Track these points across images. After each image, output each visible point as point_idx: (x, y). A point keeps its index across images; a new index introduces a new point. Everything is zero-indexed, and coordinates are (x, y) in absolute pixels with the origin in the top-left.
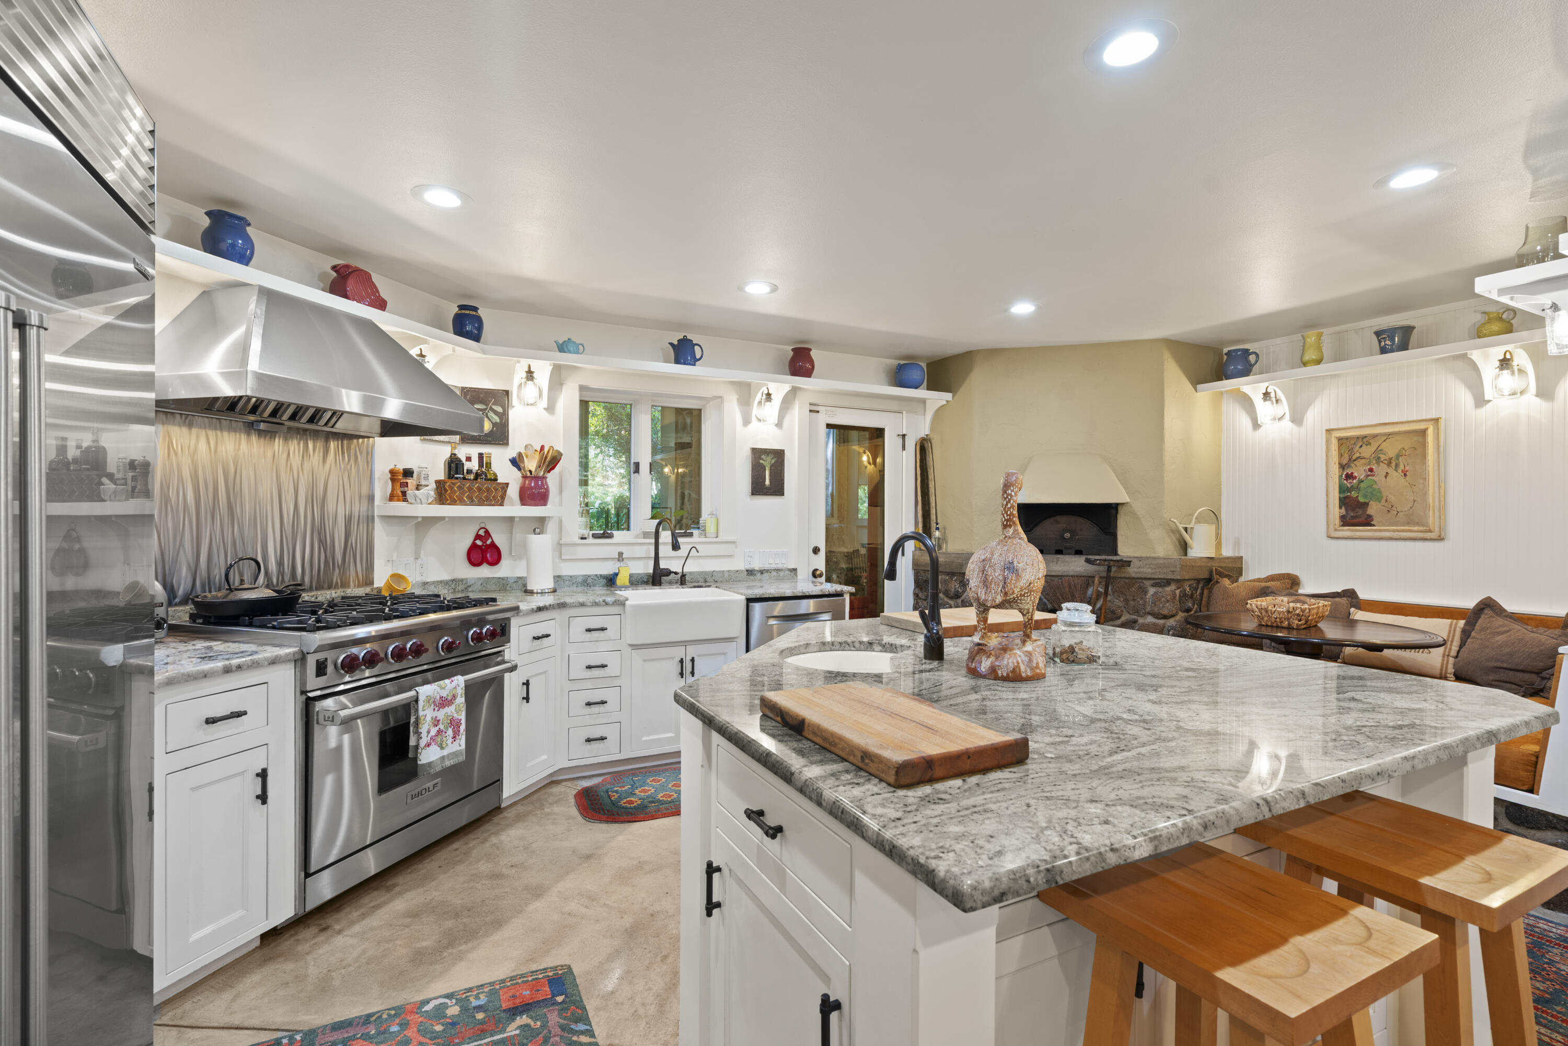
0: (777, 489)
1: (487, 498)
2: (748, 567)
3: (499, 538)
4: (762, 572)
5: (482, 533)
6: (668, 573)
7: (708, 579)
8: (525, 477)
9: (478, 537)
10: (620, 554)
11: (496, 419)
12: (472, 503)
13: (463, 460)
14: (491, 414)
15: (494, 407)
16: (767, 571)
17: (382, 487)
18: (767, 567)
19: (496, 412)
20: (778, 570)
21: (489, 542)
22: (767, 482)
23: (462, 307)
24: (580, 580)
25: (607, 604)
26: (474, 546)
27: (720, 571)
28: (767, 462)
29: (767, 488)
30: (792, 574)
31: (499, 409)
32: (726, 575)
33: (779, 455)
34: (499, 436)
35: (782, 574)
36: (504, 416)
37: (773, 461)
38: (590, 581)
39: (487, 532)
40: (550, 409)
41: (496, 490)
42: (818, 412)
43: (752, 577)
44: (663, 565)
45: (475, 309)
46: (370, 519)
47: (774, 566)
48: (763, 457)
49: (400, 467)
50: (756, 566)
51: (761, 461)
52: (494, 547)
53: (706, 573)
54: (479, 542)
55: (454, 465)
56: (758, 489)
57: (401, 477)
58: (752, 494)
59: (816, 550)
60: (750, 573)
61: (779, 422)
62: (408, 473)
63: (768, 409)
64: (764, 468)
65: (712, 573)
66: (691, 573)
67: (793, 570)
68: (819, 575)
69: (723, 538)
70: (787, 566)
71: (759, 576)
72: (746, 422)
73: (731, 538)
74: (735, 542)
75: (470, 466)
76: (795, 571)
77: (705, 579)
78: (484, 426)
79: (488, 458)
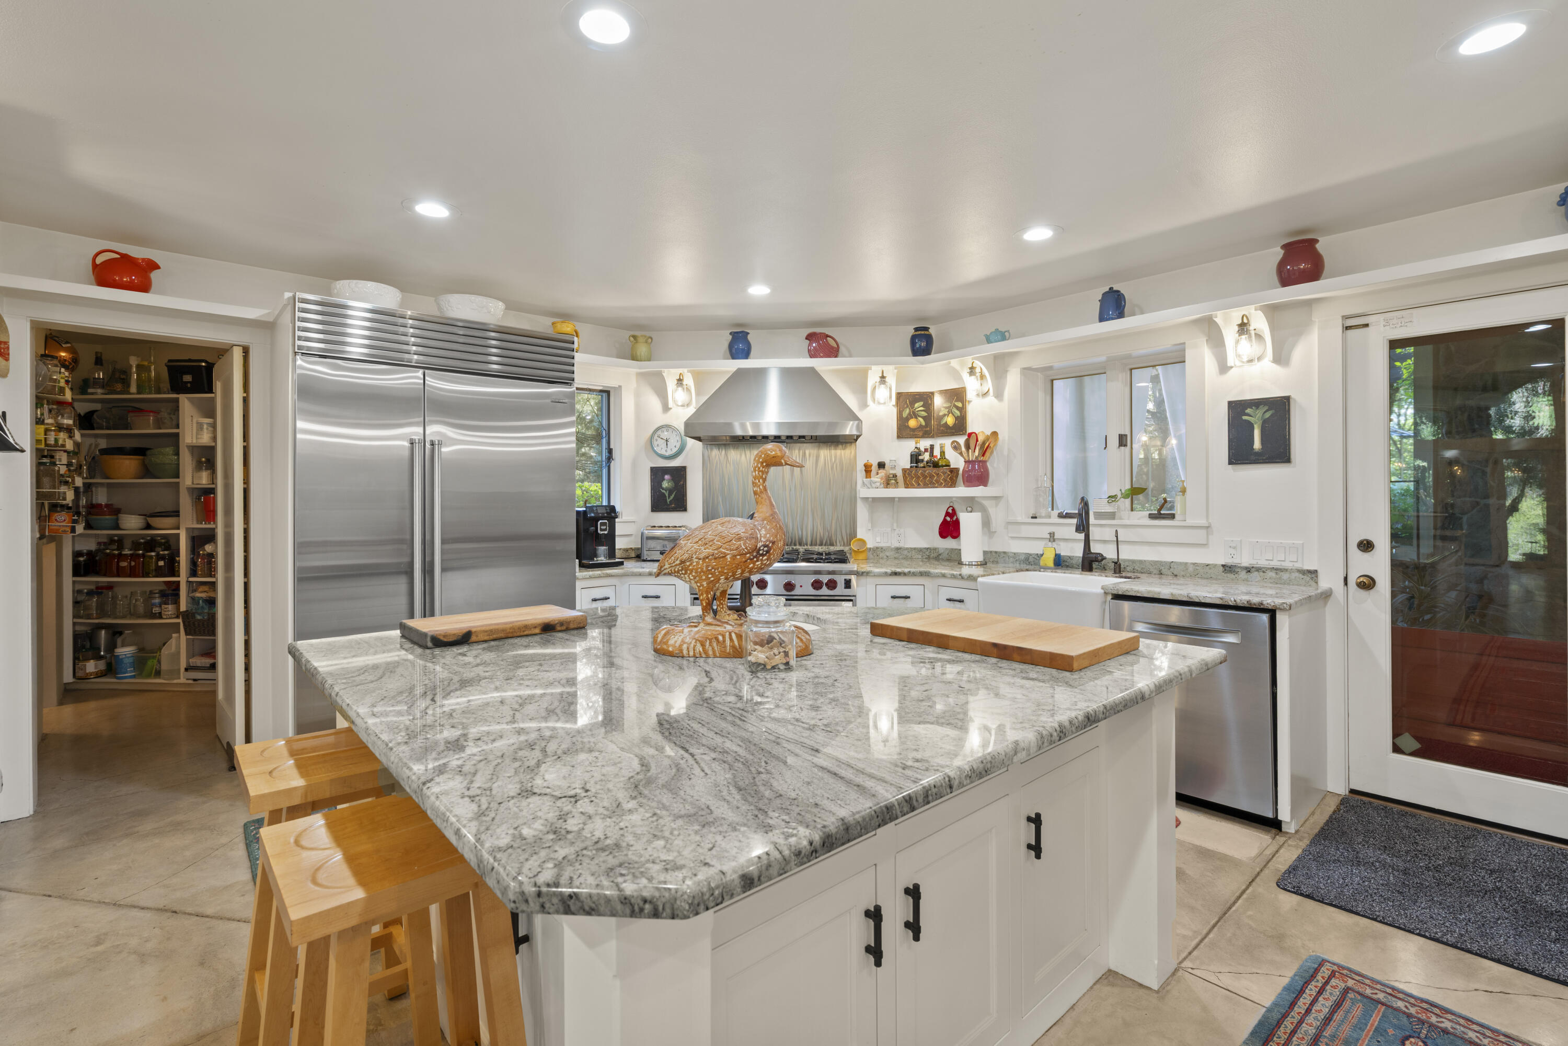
0: (1277, 454)
1: (931, 483)
2: (1229, 561)
3: (958, 515)
4: (1248, 570)
5: (950, 511)
6: (1099, 558)
7: (1164, 571)
8: (965, 462)
9: (947, 514)
10: (1052, 535)
11: (958, 413)
12: (919, 486)
13: (922, 451)
14: (955, 410)
15: (956, 404)
16: (1258, 569)
17: (860, 476)
18: (1262, 563)
19: (957, 408)
20: (1277, 570)
21: (955, 518)
22: (1257, 445)
23: (916, 329)
24: (1022, 557)
25: (963, 578)
26: (944, 522)
27: (1181, 563)
28: (1256, 418)
29: (1257, 454)
30: (1307, 578)
31: (960, 405)
32: (1191, 569)
33: (1282, 406)
34: (957, 428)
35: (1285, 576)
36: (963, 410)
37: (1268, 415)
38: (1031, 559)
39: (953, 510)
40: (999, 395)
41: (938, 474)
42: (1367, 325)
43: (1231, 576)
44: (1095, 548)
45: (926, 329)
46: (853, 501)
47: (1275, 564)
48: (1248, 411)
49: (874, 462)
50: (1245, 560)
51: (1245, 418)
52: (956, 523)
53: (1160, 563)
54: (948, 519)
55: (915, 458)
56: (1240, 454)
57: (874, 468)
58: (1231, 463)
59: (1366, 546)
60: (1228, 569)
61: (1280, 358)
62: (881, 465)
63: (1246, 347)
64: (1250, 426)
65: (1170, 565)
66: (1141, 562)
67: (1310, 572)
68: (1367, 584)
69: (1189, 522)
70: (1298, 565)
71: (1243, 574)
72: (1224, 368)
73: (1203, 522)
74: (1208, 527)
75: (926, 457)
76: (1313, 573)
77: (1161, 570)
78: (950, 420)
79: (942, 447)
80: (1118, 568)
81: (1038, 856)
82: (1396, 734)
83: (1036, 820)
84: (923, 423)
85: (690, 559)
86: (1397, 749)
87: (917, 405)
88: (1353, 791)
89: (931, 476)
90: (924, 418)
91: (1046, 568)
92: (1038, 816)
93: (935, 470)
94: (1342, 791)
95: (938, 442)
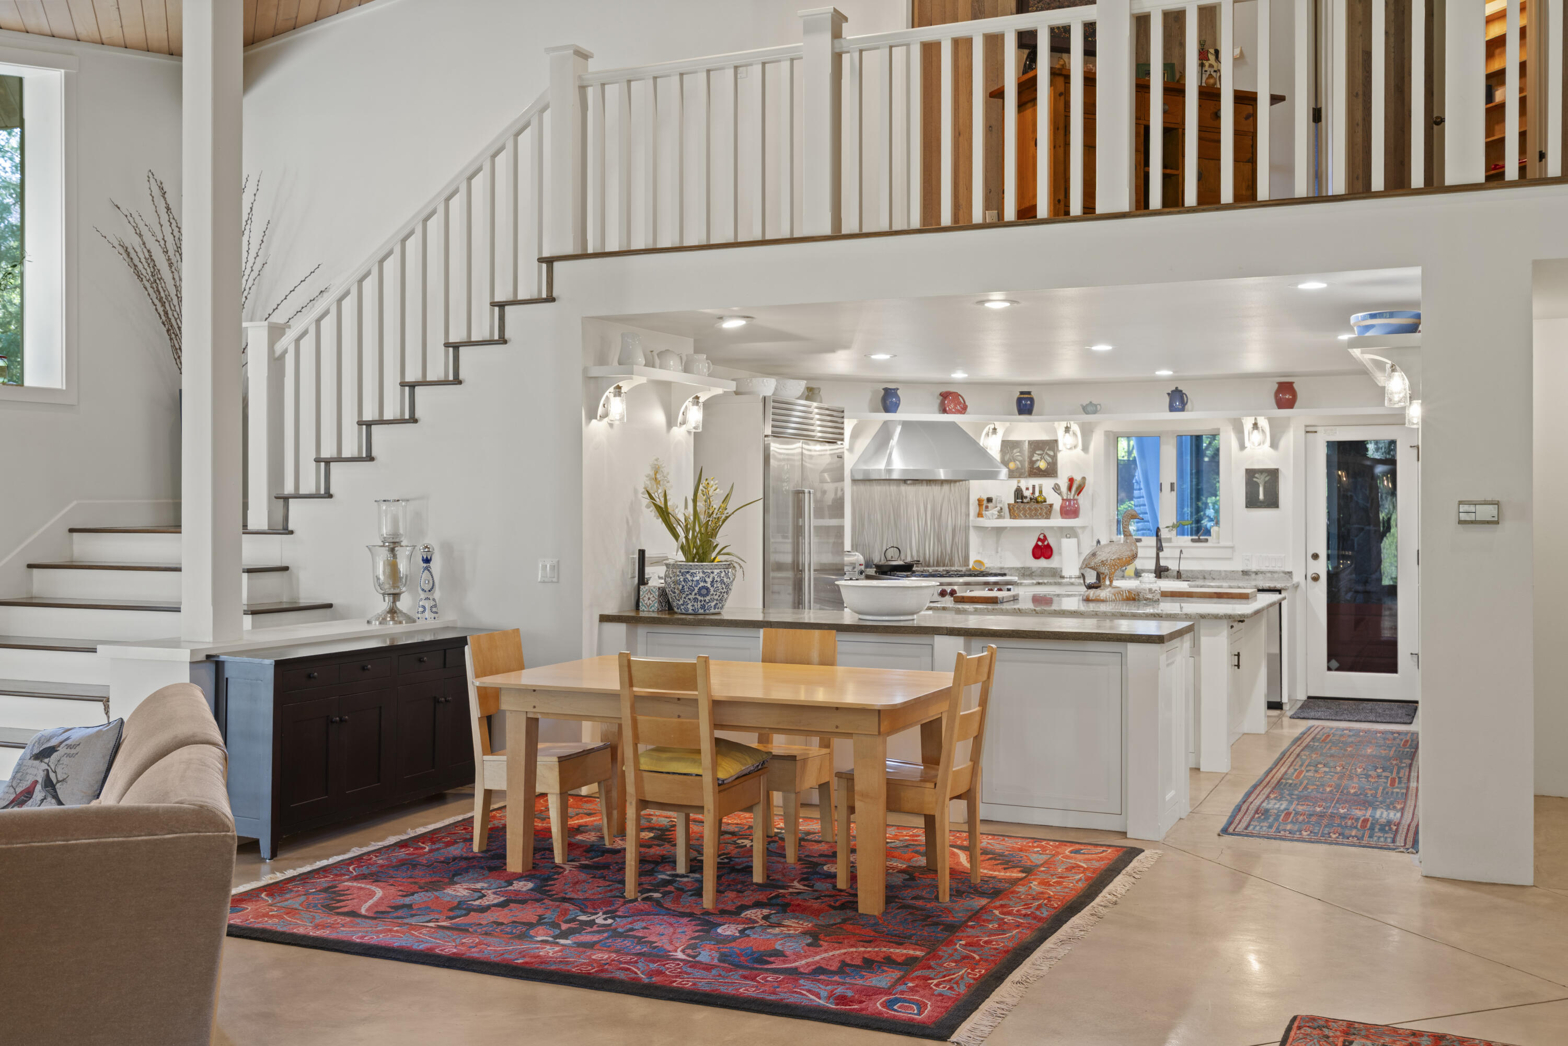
0: (1272, 502)
1: (1036, 515)
2: (1245, 568)
3: (1051, 541)
4: (1256, 573)
5: (1042, 537)
6: (1167, 569)
7: (1207, 577)
8: (1063, 499)
9: (1039, 539)
11: (1049, 460)
12: (1026, 518)
13: (1024, 489)
14: (1045, 457)
15: (1048, 452)
16: (1262, 572)
17: (973, 509)
18: (1264, 568)
19: (1049, 455)
20: (1272, 572)
21: (1046, 543)
22: (1261, 497)
23: (1022, 393)
26: (1037, 546)
27: (1217, 571)
28: (1261, 480)
29: (1261, 502)
30: (1287, 576)
31: (1051, 453)
32: (1223, 574)
33: (1273, 475)
34: (1051, 472)
35: (1276, 576)
36: (1054, 457)
37: (1267, 479)
39: (1045, 536)
40: (1085, 449)
41: (1041, 509)
42: (1316, 432)
43: (1247, 577)
44: (1162, 563)
45: (1029, 393)
46: (967, 528)
47: (1270, 569)
48: (1257, 475)
49: (985, 497)
50: (1254, 568)
51: (1255, 479)
52: (1049, 547)
53: (1204, 571)
54: (1040, 543)
55: (1019, 494)
56: (1252, 502)
57: (985, 503)
58: (1247, 507)
59: (1315, 556)
60: (1245, 573)
61: (1274, 445)
62: (989, 500)
63: (1256, 436)
64: (1257, 485)
65: (1210, 572)
66: (1192, 571)
67: (1289, 572)
68: (1316, 578)
69: (1222, 544)
70: (1282, 569)
71: (1253, 576)
72: (1242, 447)
73: (1229, 544)
74: (1232, 548)
75: (1027, 493)
76: (1290, 573)
77: (1205, 576)
78: (1042, 465)
79: (1041, 487)
80: (1179, 576)
81: (1239, 668)
82: (1329, 660)
83: (1238, 655)
84: (1020, 466)
85: (1107, 560)
86: (1329, 669)
87: (1015, 451)
88: (1309, 698)
89: (1036, 510)
90: (1020, 462)
91: (1130, 578)
92: (1239, 653)
93: (1039, 506)
94: (1304, 698)
95: (1036, 482)
